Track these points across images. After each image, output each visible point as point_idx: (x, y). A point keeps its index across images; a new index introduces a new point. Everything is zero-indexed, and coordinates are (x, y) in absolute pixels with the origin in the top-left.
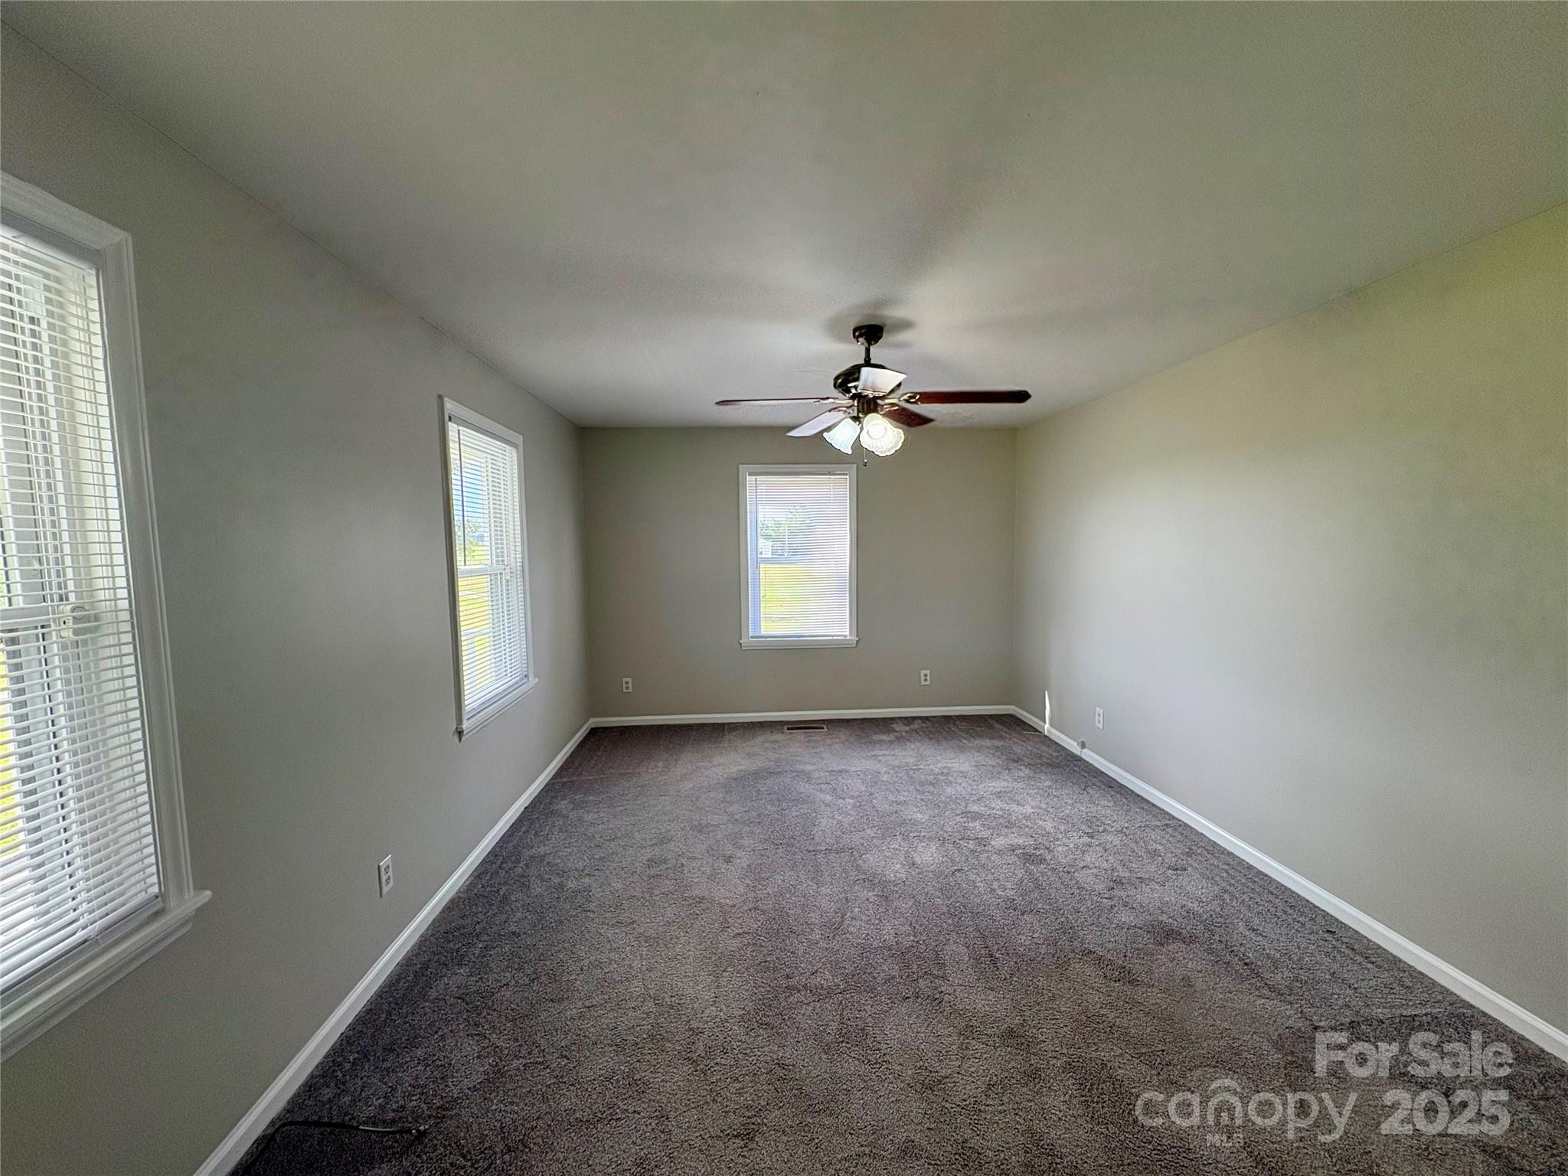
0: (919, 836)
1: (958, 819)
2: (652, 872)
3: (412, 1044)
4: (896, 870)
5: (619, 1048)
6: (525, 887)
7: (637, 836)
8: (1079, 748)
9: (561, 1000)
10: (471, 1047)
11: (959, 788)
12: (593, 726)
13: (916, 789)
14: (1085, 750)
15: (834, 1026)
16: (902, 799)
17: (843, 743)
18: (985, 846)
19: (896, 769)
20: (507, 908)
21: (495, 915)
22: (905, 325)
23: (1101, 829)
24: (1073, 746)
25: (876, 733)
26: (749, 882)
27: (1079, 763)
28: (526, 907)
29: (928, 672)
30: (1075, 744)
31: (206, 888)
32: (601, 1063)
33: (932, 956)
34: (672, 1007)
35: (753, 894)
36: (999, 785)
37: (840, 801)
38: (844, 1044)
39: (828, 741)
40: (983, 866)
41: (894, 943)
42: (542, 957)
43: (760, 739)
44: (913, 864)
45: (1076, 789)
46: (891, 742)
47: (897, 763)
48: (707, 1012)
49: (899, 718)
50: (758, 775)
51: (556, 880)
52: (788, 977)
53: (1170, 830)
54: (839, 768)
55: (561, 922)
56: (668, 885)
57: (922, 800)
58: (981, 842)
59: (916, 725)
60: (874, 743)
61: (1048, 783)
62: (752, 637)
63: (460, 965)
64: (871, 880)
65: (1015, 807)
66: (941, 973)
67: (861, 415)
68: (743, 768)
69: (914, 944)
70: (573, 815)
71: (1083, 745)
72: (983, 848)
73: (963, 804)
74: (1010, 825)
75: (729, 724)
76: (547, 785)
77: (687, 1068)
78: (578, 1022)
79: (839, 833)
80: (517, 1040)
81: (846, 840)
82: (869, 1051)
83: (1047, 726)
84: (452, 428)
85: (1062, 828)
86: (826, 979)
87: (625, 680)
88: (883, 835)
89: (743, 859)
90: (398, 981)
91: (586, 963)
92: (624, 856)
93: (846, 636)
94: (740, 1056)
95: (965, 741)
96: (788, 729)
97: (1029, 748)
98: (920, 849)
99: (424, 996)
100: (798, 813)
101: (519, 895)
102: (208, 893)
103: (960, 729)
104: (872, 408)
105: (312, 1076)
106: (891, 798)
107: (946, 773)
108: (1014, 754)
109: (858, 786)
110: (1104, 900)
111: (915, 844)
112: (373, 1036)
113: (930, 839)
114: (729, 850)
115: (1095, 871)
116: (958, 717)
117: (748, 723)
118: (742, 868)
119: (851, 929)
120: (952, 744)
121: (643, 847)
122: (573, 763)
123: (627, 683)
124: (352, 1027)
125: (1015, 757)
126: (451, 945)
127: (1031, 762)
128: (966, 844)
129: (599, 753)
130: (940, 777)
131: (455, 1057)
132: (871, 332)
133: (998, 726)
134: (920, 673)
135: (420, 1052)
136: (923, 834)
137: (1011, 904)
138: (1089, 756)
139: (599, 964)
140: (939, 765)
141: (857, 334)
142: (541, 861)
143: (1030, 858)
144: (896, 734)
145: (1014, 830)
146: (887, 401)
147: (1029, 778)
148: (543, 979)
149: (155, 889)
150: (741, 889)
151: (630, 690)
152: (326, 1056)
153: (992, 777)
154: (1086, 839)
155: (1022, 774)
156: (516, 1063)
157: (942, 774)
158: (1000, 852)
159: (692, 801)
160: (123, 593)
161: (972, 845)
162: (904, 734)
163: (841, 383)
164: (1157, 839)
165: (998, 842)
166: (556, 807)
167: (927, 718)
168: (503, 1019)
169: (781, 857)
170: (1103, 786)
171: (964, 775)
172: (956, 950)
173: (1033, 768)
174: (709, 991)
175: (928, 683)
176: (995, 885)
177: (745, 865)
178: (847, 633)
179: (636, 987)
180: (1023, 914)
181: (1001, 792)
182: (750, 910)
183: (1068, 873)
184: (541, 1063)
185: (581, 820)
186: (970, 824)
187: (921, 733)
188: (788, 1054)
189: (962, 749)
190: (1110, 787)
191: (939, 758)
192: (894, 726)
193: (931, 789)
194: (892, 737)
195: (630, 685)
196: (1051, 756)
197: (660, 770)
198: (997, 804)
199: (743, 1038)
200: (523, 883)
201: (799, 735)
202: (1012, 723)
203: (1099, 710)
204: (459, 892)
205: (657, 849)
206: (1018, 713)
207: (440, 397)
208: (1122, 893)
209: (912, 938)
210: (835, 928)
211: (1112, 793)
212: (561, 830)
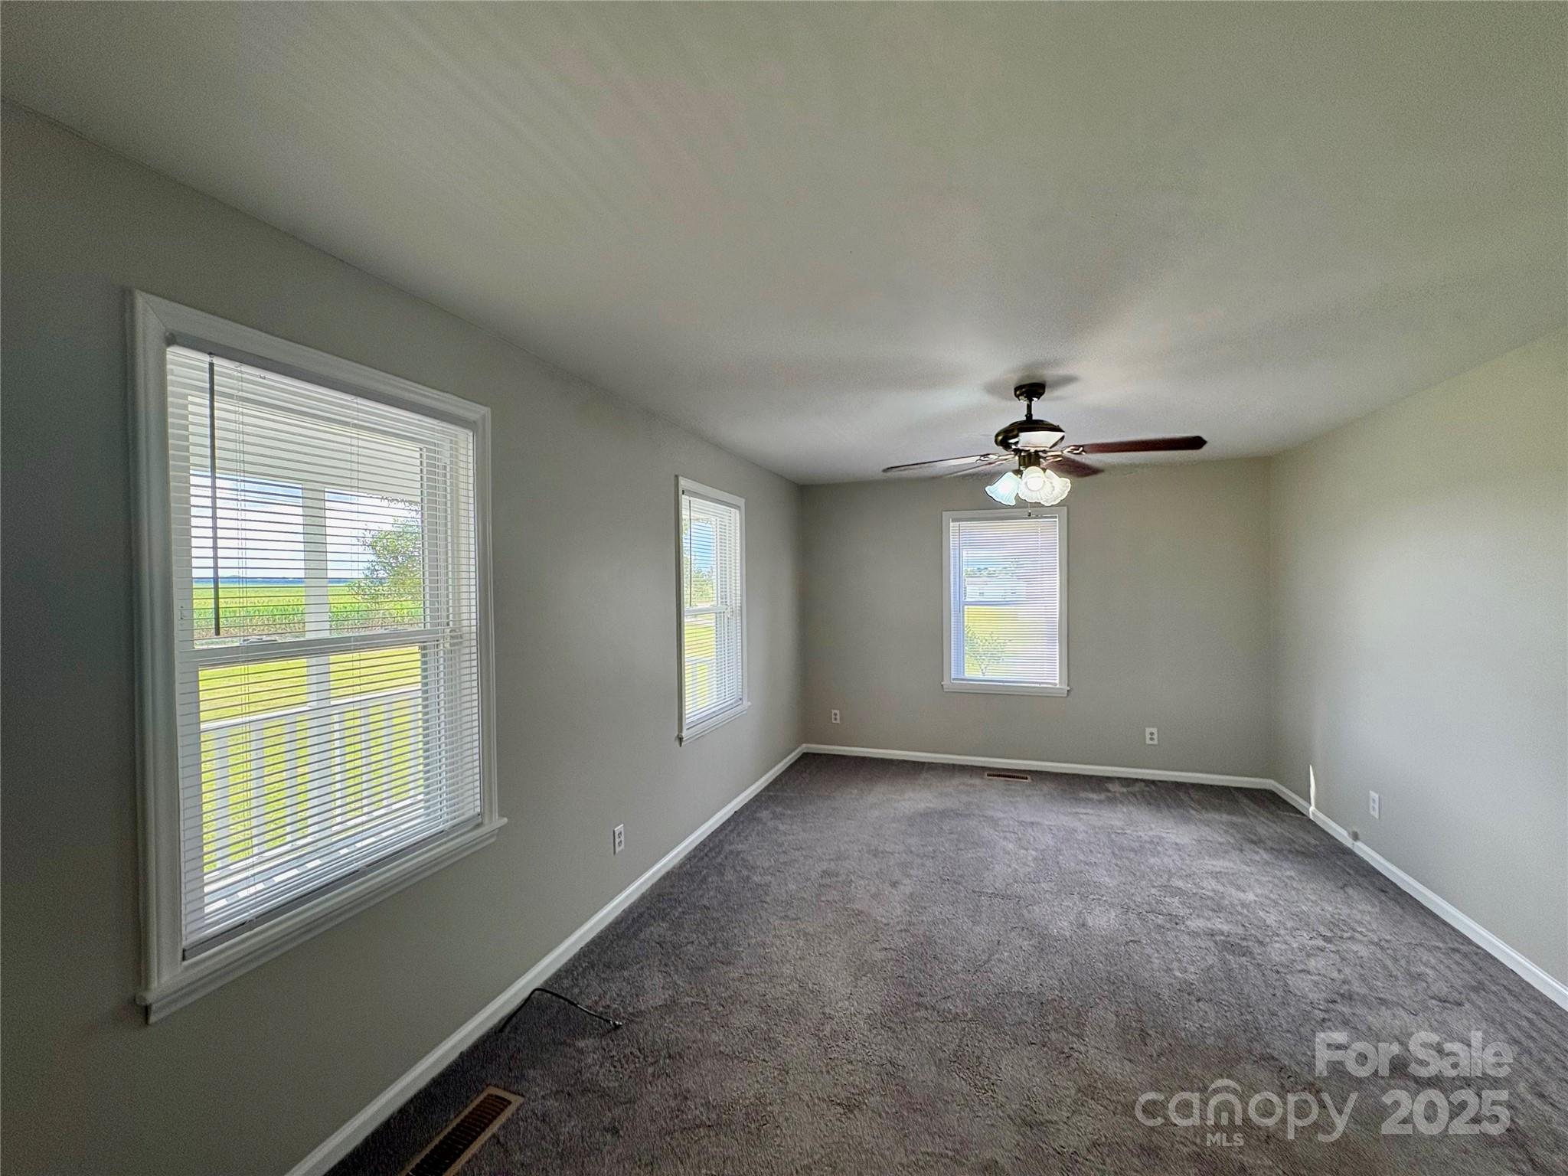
0: (1099, 899)
1: (1153, 891)
2: (824, 881)
3: (621, 967)
4: (1063, 926)
5: (763, 1011)
6: (721, 874)
7: (819, 851)
8: (1351, 840)
9: (729, 964)
10: (658, 980)
11: (1166, 860)
12: (805, 751)
13: (1113, 853)
14: (1359, 844)
15: (953, 1046)
16: (1093, 860)
17: (1044, 796)
18: (1177, 924)
19: (1097, 830)
20: (704, 886)
21: (695, 890)
22: (1068, 380)
23: (1346, 935)
24: (1342, 834)
25: (1085, 790)
26: (907, 907)
27: (1347, 857)
28: (718, 889)
29: (1154, 730)
30: (1345, 833)
31: (504, 816)
32: (745, 1018)
33: (1074, 1013)
34: (812, 992)
35: (908, 918)
36: (1219, 864)
37: (1023, 851)
38: (956, 1064)
39: (1028, 792)
40: (1167, 943)
41: (1036, 993)
42: (722, 929)
43: (957, 781)
44: (1083, 925)
45: (1330, 886)
46: (1101, 802)
47: (1099, 824)
48: (840, 1004)
49: (1119, 778)
50: (944, 814)
51: (745, 873)
52: (920, 995)
53: (1457, 957)
54: (1032, 820)
55: (742, 906)
56: (834, 895)
57: (1117, 865)
58: (1175, 920)
59: (1136, 788)
60: (1078, 800)
61: (1292, 873)
62: (954, 679)
63: (663, 920)
64: (1029, 929)
65: (1233, 891)
66: (1077, 1031)
67: (1022, 468)
68: (932, 805)
69: (1057, 998)
70: (771, 824)
71: (1356, 837)
72: (1174, 925)
73: (1166, 876)
74: (1218, 909)
75: (929, 763)
76: (756, 796)
77: (813, 1042)
78: (737, 983)
79: (1011, 881)
80: (690, 983)
81: (1017, 888)
82: (978, 1077)
83: (1312, 808)
84: (685, 500)
85: (1289, 924)
86: (956, 1006)
87: (834, 711)
88: (1059, 891)
89: (907, 887)
90: (621, 922)
91: (753, 941)
92: (804, 864)
93: (1056, 684)
94: (859, 1045)
95: (1193, 812)
96: (988, 775)
97: (1279, 830)
98: (1097, 912)
99: (635, 935)
100: (974, 856)
101: (715, 878)
102: (505, 820)
103: (1192, 799)
104: (1032, 460)
105: (560, 970)
106: (1081, 857)
107: (1156, 842)
108: (1255, 835)
109: (1048, 840)
110: (1316, 1012)
111: (1093, 906)
112: (599, 954)
113: (1112, 905)
114: (897, 875)
115: (1315, 978)
116: (1193, 785)
117: (949, 765)
118: (905, 894)
119: (995, 970)
120: (1175, 813)
121: (821, 860)
122: (781, 780)
123: (835, 714)
124: (588, 945)
125: (1255, 838)
126: (661, 905)
127: (1276, 847)
128: (1154, 918)
129: (804, 775)
130: (1147, 845)
131: (647, 984)
132: (1031, 390)
133: (1245, 801)
134: (1145, 730)
135: (626, 973)
136: (1104, 898)
137: (1187, 988)
138: (1364, 850)
139: (763, 945)
140: (1151, 833)
141: (1018, 393)
142: (737, 856)
143: (1229, 946)
144: (1109, 794)
145: (1221, 915)
146: (1049, 454)
147: (1267, 863)
148: (719, 945)
149: (478, 810)
150: (899, 912)
151: (838, 721)
152: (570, 960)
153: (1214, 854)
154: (1320, 943)
155: (1257, 858)
156: (687, 999)
157: (1152, 842)
158: (1194, 934)
159: (874, 828)
160: (474, 622)
161: (1160, 920)
162: (1118, 795)
163: (1002, 440)
164: (1430, 963)
165: (1195, 924)
166: (758, 815)
167: (1153, 782)
168: (685, 966)
169: (944, 892)
170: (1371, 888)
171: (1178, 847)
172: (1105, 1015)
173: (1276, 853)
174: (846, 988)
175: (1155, 742)
176: (1175, 965)
177: (907, 893)
178: (1057, 682)
179: (788, 970)
180: (1198, 1000)
181: (1220, 872)
182: (901, 931)
183: (1278, 972)
184: (704, 1005)
185: (776, 829)
186: (1167, 899)
187: (1139, 796)
188: (901, 1056)
189: (1188, 820)
190: (1383, 891)
191: (1153, 826)
192: (1110, 786)
193: (1132, 855)
194: (1102, 796)
195: (838, 717)
196: (1309, 843)
197: (853, 796)
198: (1212, 884)
199: (865, 1033)
200: (720, 871)
201: (999, 782)
202: (1268, 801)
203: (1374, 795)
204: (674, 868)
205: (832, 863)
206: (1277, 788)
207: (677, 477)
208: (1346, 1010)
209: (1057, 992)
210: (978, 968)
211: (1383, 898)
212: (758, 834)
